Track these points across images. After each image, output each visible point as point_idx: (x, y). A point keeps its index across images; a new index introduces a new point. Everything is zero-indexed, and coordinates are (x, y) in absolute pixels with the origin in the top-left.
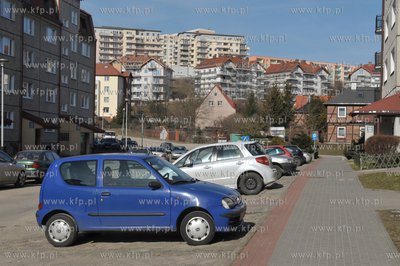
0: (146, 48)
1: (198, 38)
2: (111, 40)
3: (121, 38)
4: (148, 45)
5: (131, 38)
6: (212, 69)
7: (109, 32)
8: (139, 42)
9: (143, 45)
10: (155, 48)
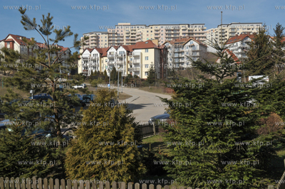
0: (195, 35)
1: (230, 27)
2: (172, 32)
3: (179, 30)
4: (196, 34)
5: (185, 30)
6: (235, 44)
7: (171, 27)
8: (191, 32)
9: (192, 34)
10: (201, 35)
